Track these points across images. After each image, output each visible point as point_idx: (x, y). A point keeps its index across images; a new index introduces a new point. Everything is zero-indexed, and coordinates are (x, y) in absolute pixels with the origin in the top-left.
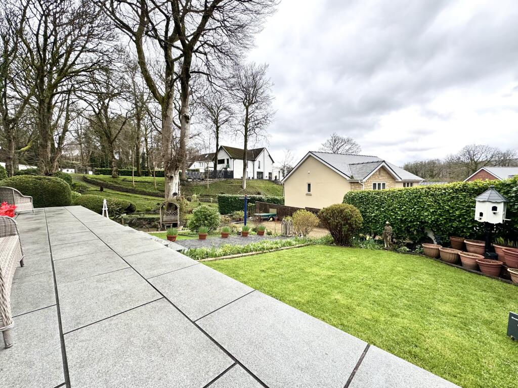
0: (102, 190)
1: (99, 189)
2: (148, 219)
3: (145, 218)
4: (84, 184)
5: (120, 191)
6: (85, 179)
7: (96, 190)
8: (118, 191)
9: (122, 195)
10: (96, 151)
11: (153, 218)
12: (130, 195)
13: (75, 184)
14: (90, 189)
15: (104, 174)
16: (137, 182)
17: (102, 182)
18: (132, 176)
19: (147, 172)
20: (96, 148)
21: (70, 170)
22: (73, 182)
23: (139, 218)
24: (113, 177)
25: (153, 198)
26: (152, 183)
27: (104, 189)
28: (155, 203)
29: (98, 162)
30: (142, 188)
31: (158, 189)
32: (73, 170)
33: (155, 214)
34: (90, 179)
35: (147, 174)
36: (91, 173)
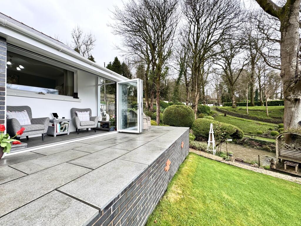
0: (225, 116)
1: (223, 115)
2: (260, 141)
3: (257, 140)
4: (216, 112)
5: (237, 117)
6: (217, 109)
7: (222, 116)
8: (236, 116)
9: (238, 119)
10: (225, 93)
11: (265, 142)
12: (244, 119)
13: (212, 112)
14: (219, 115)
15: (228, 106)
16: (250, 110)
17: (226, 111)
18: (246, 106)
19: (260, 103)
20: (225, 91)
21: (211, 105)
22: (211, 111)
23: (251, 139)
24: (233, 107)
25: (265, 123)
26: (265, 111)
27: (227, 115)
28: (267, 128)
29: (226, 100)
30: (254, 115)
31: (270, 116)
32: (212, 105)
33: (267, 138)
34: (219, 109)
35: (259, 104)
36: (221, 106)
